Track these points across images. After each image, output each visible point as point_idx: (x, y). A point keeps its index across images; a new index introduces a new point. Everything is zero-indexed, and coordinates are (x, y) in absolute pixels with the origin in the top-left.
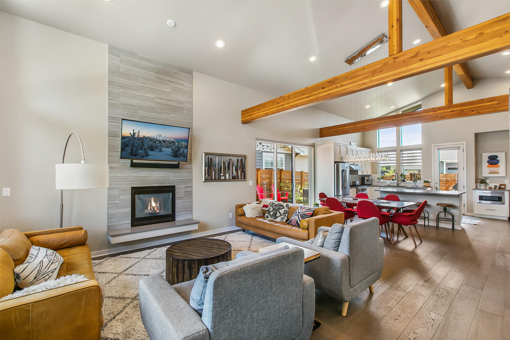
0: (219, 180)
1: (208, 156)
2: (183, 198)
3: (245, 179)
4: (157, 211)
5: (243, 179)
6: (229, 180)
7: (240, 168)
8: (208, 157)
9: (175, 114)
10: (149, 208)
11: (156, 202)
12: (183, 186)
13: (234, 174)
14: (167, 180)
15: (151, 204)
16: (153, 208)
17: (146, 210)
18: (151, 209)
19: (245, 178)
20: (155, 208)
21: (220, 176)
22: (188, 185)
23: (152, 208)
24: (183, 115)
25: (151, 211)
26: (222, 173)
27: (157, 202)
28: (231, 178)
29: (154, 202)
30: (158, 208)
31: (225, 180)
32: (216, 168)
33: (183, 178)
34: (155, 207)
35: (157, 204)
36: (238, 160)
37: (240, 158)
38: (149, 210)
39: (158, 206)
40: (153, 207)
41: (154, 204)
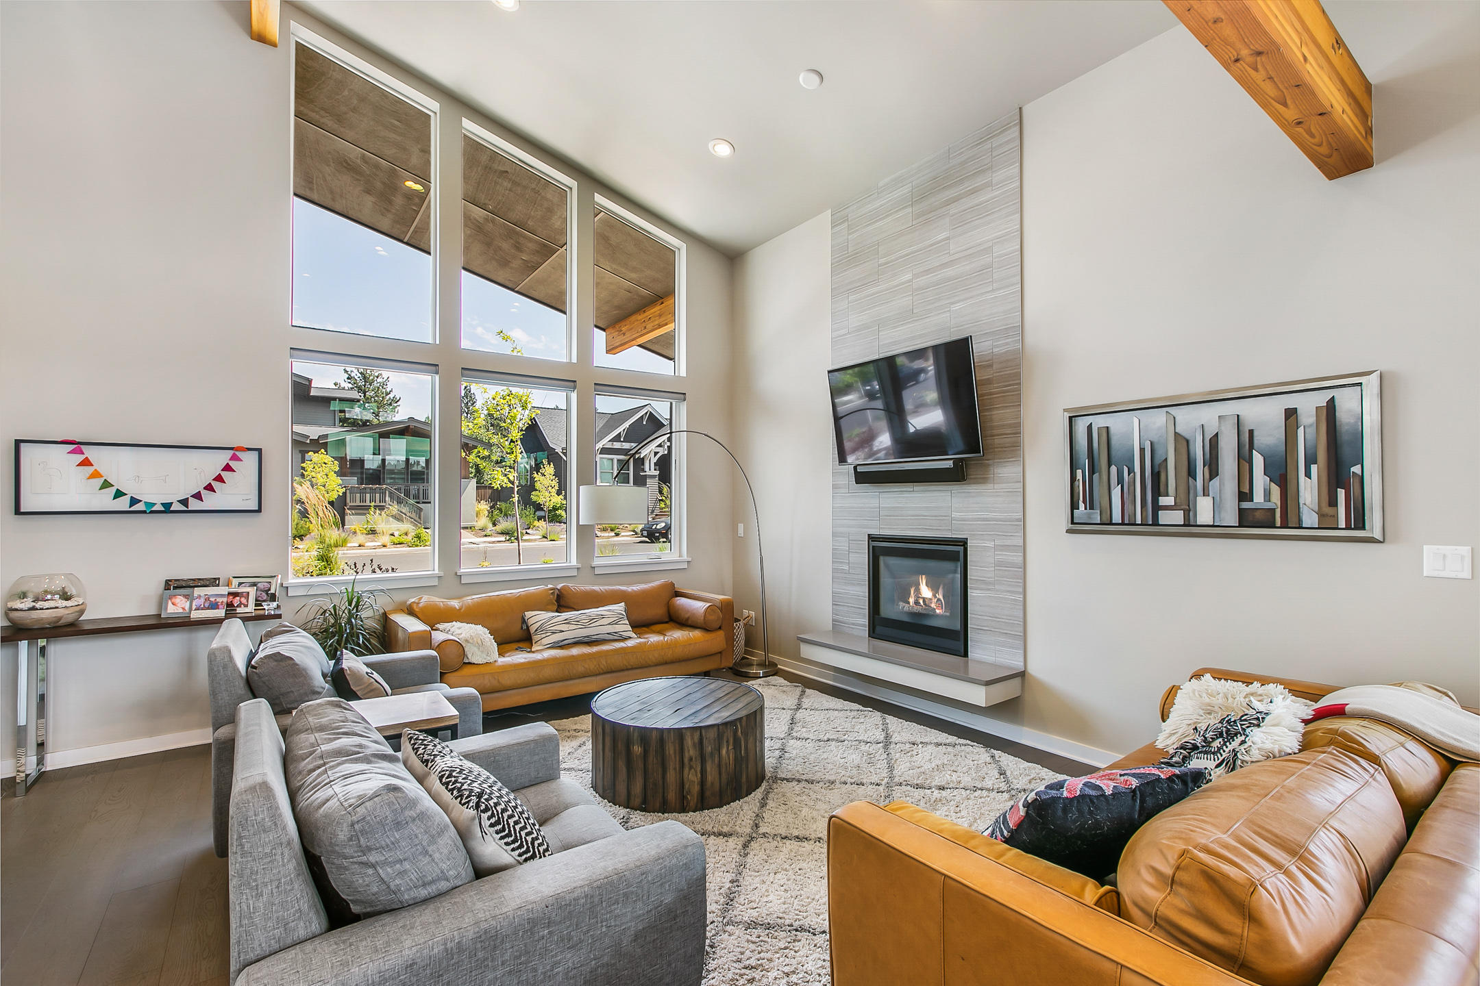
0: (1152, 525)
1: (1089, 420)
2: (990, 583)
3: (1363, 528)
4: (938, 611)
5: (1348, 527)
6: (1215, 531)
7: (1310, 460)
8: (1090, 427)
9: (962, 300)
10: (912, 600)
11: (934, 587)
12: (991, 544)
13: (1259, 497)
14: (944, 519)
15: (918, 590)
16: (924, 601)
17: (901, 604)
18: (917, 603)
19: (1358, 519)
20: (931, 603)
21: (1157, 508)
22: (1008, 542)
23: (921, 601)
24: (988, 292)
25: (917, 609)
26: (1167, 495)
27: (939, 589)
28: (1231, 517)
29: (926, 585)
30: (939, 602)
31: (1189, 527)
32: (1131, 471)
33: (991, 515)
34: (931, 599)
35: (937, 592)
36: (1291, 414)
37: (1309, 406)
38: (911, 604)
39: (939, 600)
40: (924, 599)
41: (926, 592)
